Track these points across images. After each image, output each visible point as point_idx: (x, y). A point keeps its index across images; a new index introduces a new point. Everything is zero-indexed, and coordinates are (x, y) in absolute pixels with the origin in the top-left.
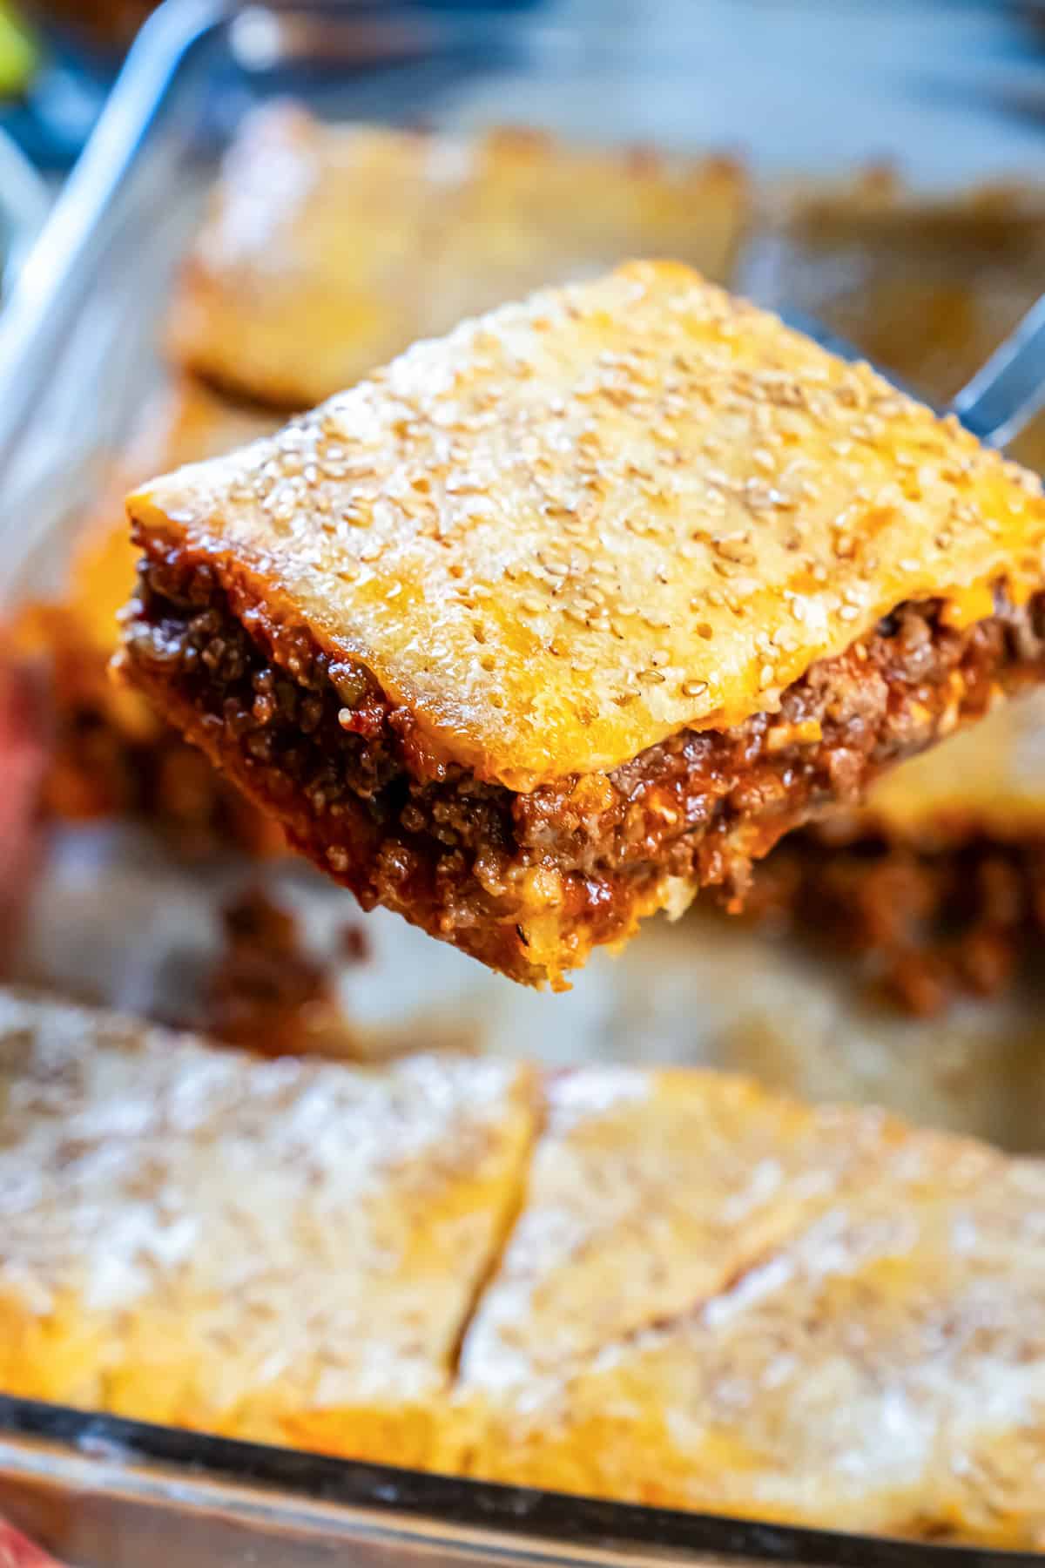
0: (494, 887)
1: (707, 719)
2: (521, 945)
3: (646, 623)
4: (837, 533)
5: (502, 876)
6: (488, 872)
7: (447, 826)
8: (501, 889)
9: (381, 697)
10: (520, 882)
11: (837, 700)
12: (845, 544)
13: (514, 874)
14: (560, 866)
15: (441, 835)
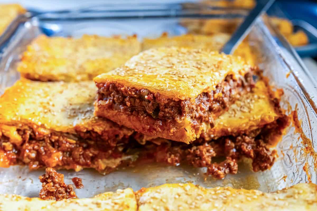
0: (179, 122)
1: (206, 89)
2: (186, 132)
3: (192, 76)
4: (215, 65)
5: (180, 119)
6: (178, 119)
7: (168, 113)
8: (181, 121)
9: (151, 93)
10: (184, 120)
11: (223, 89)
12: (217, 66)
13: (183, 118)
14: (190, 116)
15: (167, 115)
